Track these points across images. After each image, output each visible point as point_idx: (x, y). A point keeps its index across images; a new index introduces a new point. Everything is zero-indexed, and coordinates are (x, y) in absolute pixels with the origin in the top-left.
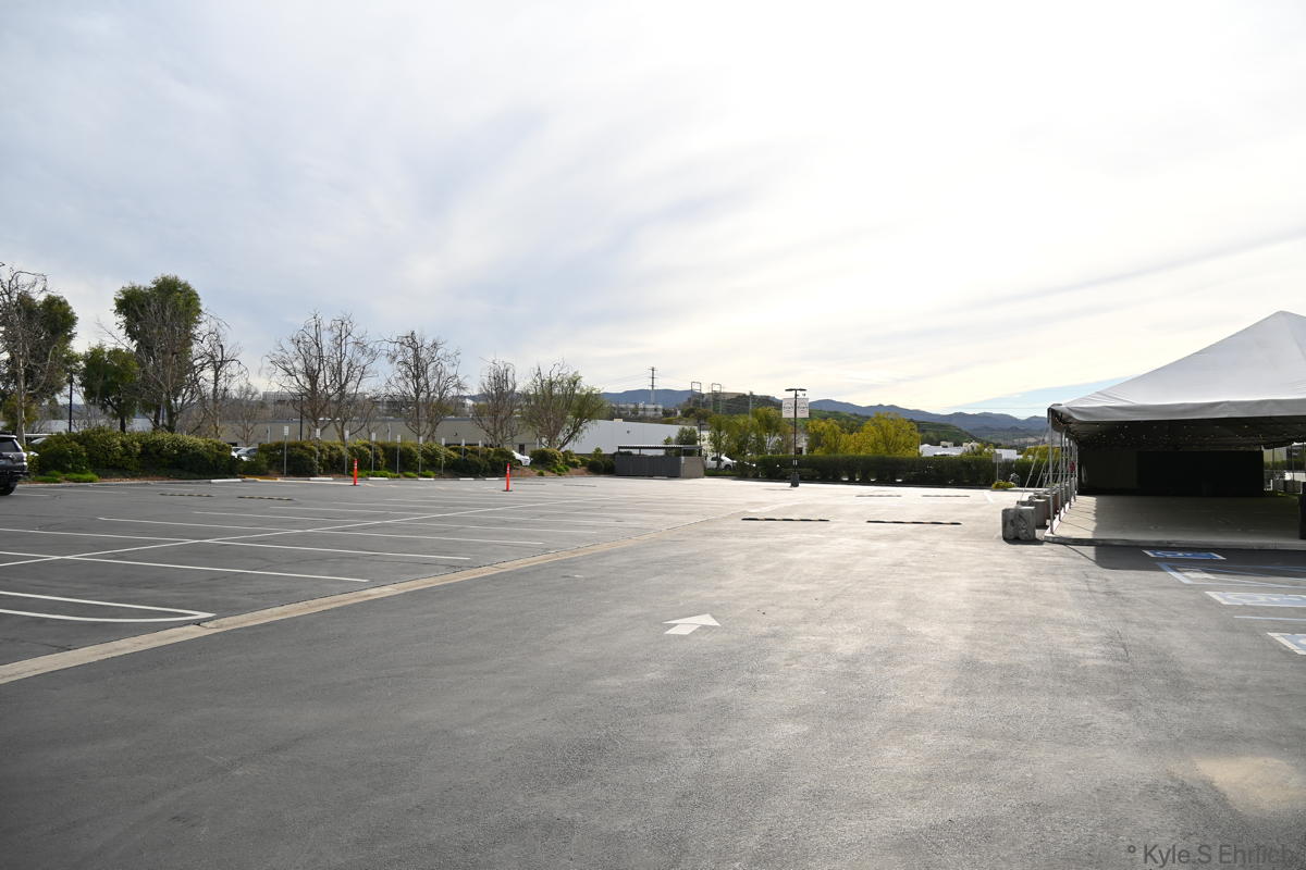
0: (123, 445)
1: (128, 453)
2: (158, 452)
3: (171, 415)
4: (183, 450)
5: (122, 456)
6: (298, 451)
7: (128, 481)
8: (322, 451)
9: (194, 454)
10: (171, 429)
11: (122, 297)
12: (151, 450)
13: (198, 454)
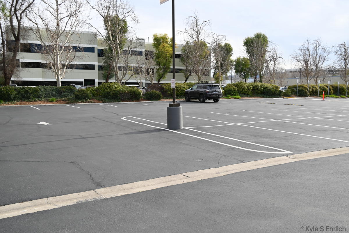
0: (247, 87)
1: (249, 89)
2: (257, 89)
3: (261, 77)
4: (265, 88)
5: (247, 90)
6: (301, 88)
7: (249, 98)
8: (310, 88)
9: (268, 90)
10: (261, 81)
11: (245, 41)
12: (255, 88)
13: (269, 90)
